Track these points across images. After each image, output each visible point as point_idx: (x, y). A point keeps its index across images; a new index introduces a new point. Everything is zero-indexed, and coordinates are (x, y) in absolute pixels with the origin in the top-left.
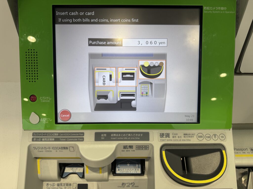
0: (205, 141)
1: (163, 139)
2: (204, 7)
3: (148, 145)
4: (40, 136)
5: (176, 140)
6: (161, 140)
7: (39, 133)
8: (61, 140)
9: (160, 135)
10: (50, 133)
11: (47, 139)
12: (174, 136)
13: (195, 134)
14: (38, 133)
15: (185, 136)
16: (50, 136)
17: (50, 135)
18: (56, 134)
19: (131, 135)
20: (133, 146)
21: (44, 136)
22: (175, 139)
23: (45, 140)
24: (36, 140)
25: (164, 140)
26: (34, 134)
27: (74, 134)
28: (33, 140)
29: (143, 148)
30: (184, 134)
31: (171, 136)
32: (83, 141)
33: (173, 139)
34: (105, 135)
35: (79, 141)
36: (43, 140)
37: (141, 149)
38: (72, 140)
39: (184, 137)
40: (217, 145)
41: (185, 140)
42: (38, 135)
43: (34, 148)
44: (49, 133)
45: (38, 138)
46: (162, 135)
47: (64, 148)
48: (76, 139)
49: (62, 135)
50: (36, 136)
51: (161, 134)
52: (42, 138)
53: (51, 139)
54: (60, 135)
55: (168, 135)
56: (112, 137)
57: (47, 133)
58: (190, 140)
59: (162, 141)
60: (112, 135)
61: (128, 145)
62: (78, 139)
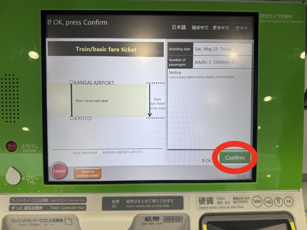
0: (263, 209)
1: (203, 206)
2: (261, 15)
3: (182, 215)
4: (20, 203)
5: (222, 207)
6: (200, 208)
7: (20, 198)
8: (53, 208)
9: (199, 201)
10: (37, 198)
11: (32, 208)
12: (220, 201)
13: (249, 197)
14: (18, 198)
15: (236, 200)
16: (36, 203)
17: (35, 200)
18: (45, 200)
19: (156, 201)
20: (159, 217)
21: (27, 202)
22: (220, 205)
23: (28, 209)
24: (15, 209)
25: (205, 208)
26: (12, 200)
27: (72, 200)
28: (10, 209)
29: (174, 219)
30: (234, 198)
31: (215, 201)
32: (85, 210)
33: (218, 205)
34: (117, 201)
35: (79, 210)
36: (26, 208)
37: (171, 221)
38: (68, 208)
39: (234, 202)
40: (281, 213)
41: (235, 207)
42: (19, 201)
43: (12, 221)
44: (34, 198)
45: (18, 206)
46: (202, 201)
47: (58, 220)
48: (75, 208)
49: (53, 201)
50: (15, 203)
51: (201, 199)
52: (24, 206)
53: (37, 208)
54: (52, 200)
55: (210, 201)
56: (129, 204)
57: (31, 198)
58: (242, 207)
59: (202, 209)
60: (128, 201)
61: (152, 216)
62: (77, 208)
